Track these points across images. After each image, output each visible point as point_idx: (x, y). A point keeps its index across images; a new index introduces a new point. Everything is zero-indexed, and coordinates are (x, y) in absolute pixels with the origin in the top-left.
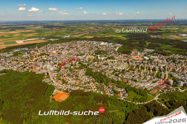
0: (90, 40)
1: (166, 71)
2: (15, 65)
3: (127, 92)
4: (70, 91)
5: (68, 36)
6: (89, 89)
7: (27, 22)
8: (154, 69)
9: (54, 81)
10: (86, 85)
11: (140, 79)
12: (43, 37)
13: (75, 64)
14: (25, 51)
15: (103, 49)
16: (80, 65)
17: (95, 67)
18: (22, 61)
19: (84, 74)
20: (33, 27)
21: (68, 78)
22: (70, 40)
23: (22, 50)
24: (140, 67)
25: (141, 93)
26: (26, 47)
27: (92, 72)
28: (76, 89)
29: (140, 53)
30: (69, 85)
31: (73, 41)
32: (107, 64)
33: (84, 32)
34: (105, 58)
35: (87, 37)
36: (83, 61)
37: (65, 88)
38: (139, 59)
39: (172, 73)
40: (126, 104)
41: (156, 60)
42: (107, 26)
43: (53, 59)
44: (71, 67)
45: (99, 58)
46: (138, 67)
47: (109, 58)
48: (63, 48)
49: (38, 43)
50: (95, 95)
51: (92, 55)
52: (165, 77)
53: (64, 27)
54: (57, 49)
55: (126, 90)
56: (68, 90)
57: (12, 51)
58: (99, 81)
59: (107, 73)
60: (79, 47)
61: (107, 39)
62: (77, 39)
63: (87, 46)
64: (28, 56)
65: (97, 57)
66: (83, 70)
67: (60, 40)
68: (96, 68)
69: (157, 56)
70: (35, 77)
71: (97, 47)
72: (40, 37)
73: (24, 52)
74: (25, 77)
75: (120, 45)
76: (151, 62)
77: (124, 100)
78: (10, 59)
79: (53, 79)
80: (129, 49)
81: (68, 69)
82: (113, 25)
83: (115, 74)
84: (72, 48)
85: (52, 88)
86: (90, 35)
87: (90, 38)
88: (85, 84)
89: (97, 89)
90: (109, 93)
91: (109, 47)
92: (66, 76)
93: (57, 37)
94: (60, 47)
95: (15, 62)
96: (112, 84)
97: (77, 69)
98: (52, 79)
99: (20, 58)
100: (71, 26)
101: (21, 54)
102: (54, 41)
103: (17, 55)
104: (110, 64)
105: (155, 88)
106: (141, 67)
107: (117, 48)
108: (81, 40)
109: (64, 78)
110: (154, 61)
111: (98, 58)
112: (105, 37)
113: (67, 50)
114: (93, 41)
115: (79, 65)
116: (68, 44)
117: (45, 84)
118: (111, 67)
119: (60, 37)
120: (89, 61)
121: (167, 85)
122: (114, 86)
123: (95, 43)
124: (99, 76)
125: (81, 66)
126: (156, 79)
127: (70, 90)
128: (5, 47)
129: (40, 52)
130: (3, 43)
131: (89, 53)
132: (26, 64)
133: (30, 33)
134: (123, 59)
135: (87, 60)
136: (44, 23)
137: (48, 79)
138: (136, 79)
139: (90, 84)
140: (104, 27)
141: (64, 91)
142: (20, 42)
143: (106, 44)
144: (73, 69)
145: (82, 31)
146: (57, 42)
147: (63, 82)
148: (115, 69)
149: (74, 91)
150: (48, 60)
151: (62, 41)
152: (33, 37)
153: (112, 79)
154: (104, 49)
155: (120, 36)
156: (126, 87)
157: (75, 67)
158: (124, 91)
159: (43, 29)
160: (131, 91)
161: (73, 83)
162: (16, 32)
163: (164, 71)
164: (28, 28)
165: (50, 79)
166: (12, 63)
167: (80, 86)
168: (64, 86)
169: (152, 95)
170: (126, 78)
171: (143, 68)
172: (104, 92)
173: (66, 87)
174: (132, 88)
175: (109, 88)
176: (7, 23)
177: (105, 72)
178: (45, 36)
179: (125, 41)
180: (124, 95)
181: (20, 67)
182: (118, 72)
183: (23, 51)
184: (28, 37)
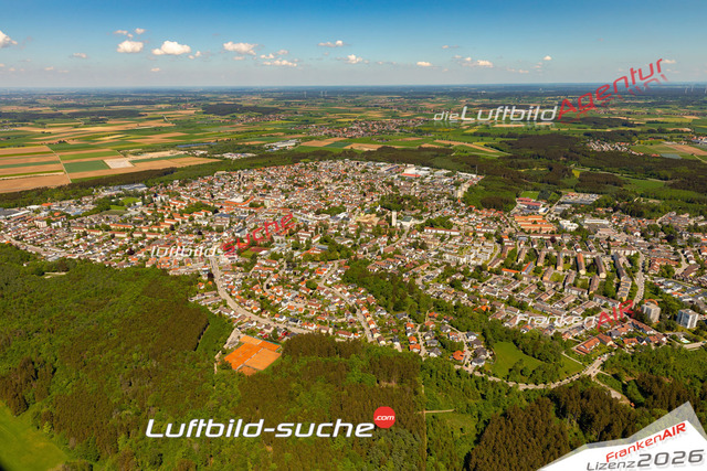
0: (369, 156)
1: (639, 274)
2: (99, 245)
3: (488, 345)
4: (286, 338)
5: (290, 145)
6: (354, 331)
7: (146, 91)
8: (593, 267)
9: (230, 302)
10: (344, 319)
11: (539, 299)
12: (200, 145)
13: (309, 243)
14: (137, 195)
15: (413, 190)
16: (326, 247)
17: (379, 254)
18: (123, 231)
19: (339, 279)
20: (166, 110)
21: (281, 293)
22: (293, 157)
23: (124, 190)
24: (542, 258)
25: (539, 351)
26: (138, 182)
27: (365, 273)
28: (305, 332)
29: (548, 206)
30: (284, 318)
31: (306, 163)
32: (423, 243)
33: (345, 130)
34: (418, 222)
35: (356, 147)
36: (336, 235)
37: (268, 327)
38: (541, 230)
39: (661, 281)
40: (480, 386)
41: (602, 233)
42: (432, 106)
43: (232, 223)
44: (292, 254)
45: (393, 224)
46: (533, 255)
47: (431, 224)
48: (270, 188)
49: (182, 169)
50: (373, 353)
51: (372, 211)
52: (631, 296)
53: (275, 111)
54: (246, 189)
55: (485, 337)
56: (280, 334)
57: (89, 195)
58: (391, 306)
59: (422, 277)
60: (327, 183)
61: (428, 153)
62: (322, 155)
63: (354, 179)
64: (144, 214)
65: (389, 220)
66: (336, 266)
67: (261, 157)
68: (383, 258)
69: (610, 218)
70: (167, 285)
71: (392, 184)
72: (189, 148)
73: (131, 200)
74: (132, 284)
75: (474, 176)
76: (584, 241)
77: (477, 374)
78: (82, 222)
79: (226, 296)
80: (508, 192)
81: (281, 260)
82: (455, 103)
83: (448, 280)
84: (300, 186)
85: (224, 326)
86: (370, 142)
87: (366, 149)
88: (340, 313)
89: (383, 332)
90: (423, 348)
91: (432, 182)
92: (275, 286)
93: (249, 146)
94: (257, 184)
95: (101, 233)
96: (436, 315)
97: (313, 260)
98: (224, 295)
99: (118, 218)
100: (303, 108)
101: (123, 205)
102: (237, 160)
103: (108, 209)
104: (434, 245)
105: (590, 334)
106: (546, 257)
107: (464, 189)
108: (335, 157)
109: (268, 291)
110: (597, 235)
111: (391, 224)
112: (420, 148)
113: (283, 192)
114: (376, 161)
115: (321, 246)
116: (286, 171)
117: (200, 311)
118: (436, 256)
119: (260, 147)
120: (359, 232)
121: (636, 322)
122: (444, 324)
123: (383, 169)
124: (392, 287)
125: (331, 251)
126: (597, 302)
127: (286, 334)
128: (65, 179)
129: (187, 198)
130: (61, 166)
131: (362, 206)
132: (137, 242)
133: (157, 130)
134: (484, 227)
135: (352, 231)
136: (207, 96)
137: (209, 295)
138: (525, 300)
139: (358, 314)
140: (421, 110)
141: (265, 338)
142: (120, 164)
143: (424, 171)
144: (299, 260)
145: (339, 126)
146: (250, 165)
147: (262, 305)
148: (448, 264)
149: (300, 336)
150: (214, 228)
151: (265, 159)
152: (165, 147)
153: (438, 297)
154: (415, 191)
155: (478, 145)
156: (486, 327)
157: (309, 255)
158: (476, 342)
159: (200, 116)
160: (504, 343)
161: (297, 310)
162: (108, 130)
163: (632, 274)
164: (150, 115)
165: (216, 295)
166: (89, 237)
167: (320, 322)
168: (266, 321)
169: (579, 358)
170: (488, 297)
171: (551, 261)
172: (406, 343)
173: (272, 324)
174: (507, 331)
175: (426, 330)
176: (80, 95)
177: (415, 274)
178: (208, 144)
179: (493, 161)
180: (475, 356)
181: (116, 251)
182: (462, 273)
183: (128, 195)
184: (148, 147)
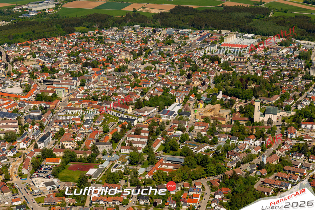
0: (163, 21)
5: (48, 6)
13: (148, 150)
34: (285, 114)
62: (99, 20)
65: (248, 112)
66: (207, 188)
67: (17, 25)
68: (270, 173)
84: (92, 66)
111: (252, 120)
115: (169, 157)
116: (62, 44)
119: (9, 12)
123: (192, 38)
135: (201, 131)
